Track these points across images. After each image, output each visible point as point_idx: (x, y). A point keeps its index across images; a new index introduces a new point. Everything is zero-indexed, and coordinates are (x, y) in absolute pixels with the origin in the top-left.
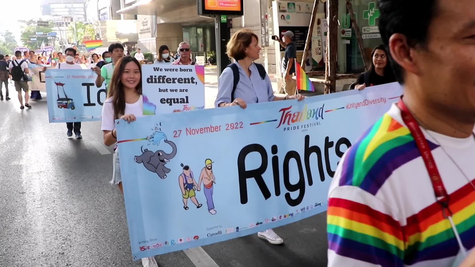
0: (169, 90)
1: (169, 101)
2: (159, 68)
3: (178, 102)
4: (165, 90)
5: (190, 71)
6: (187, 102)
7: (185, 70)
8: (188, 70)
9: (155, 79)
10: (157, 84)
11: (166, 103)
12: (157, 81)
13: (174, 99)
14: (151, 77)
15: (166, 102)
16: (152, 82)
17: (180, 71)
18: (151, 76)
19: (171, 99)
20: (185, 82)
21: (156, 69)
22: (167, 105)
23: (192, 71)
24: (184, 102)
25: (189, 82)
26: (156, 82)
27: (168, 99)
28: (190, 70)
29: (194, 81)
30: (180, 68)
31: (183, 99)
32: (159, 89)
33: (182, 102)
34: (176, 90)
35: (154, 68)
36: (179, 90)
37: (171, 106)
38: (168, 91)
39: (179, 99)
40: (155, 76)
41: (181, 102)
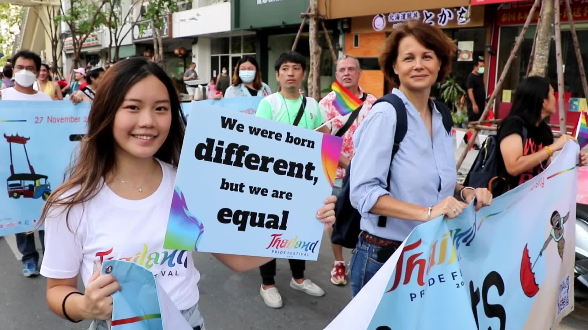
0: (246, 189)
1: (240, 218)
2: (235, 121)
3: (261, 224)
4: (236, 185)
5: (308, 146)
6: (284, 227)
7: (297, 141)
8: (306, 143)
9: (219, 151)
10: (222, 166)
11: (232, 221)
12: (223, 157)
13: (254, 215)
14: (211, 142)
15: (232, 218)
16: (208, 158)
17: (287, 141)
18: (209, 140)
19: (245, 214)
20: (291, 174)
21: (228, 123)
22: (232, 227)
23: (313, 147)
24: (275, 227)
25: (299, 175)
26: (218, 160)
27: (238, 212)
28: (309, 142)
29: (313, 174)
30: (288, 134)
31: (276, 218)
32: (224, 180)
33: (272, 224)
34: (264, 192)
35: (223, 118)
36: (270, 193)
37: (241, 232)
38: (243, 189)
39: (266, 216)
40: (221, 143)
41: (268, 226)
